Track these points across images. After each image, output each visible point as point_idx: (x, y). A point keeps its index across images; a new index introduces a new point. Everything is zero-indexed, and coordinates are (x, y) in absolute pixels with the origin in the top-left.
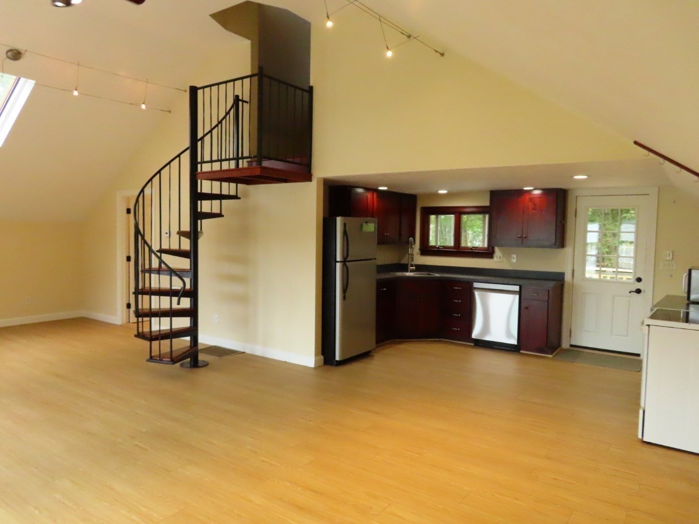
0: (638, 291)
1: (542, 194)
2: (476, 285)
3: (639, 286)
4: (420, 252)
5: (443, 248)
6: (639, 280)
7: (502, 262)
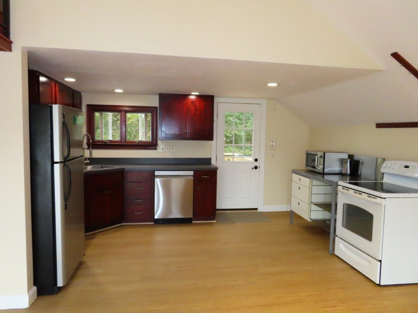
0: (256, 168)
1: (195, 99)
2: (157, 173)
3: (256, 164)
5: (110, 143)
6: (256, 160)
7: (165, 152)
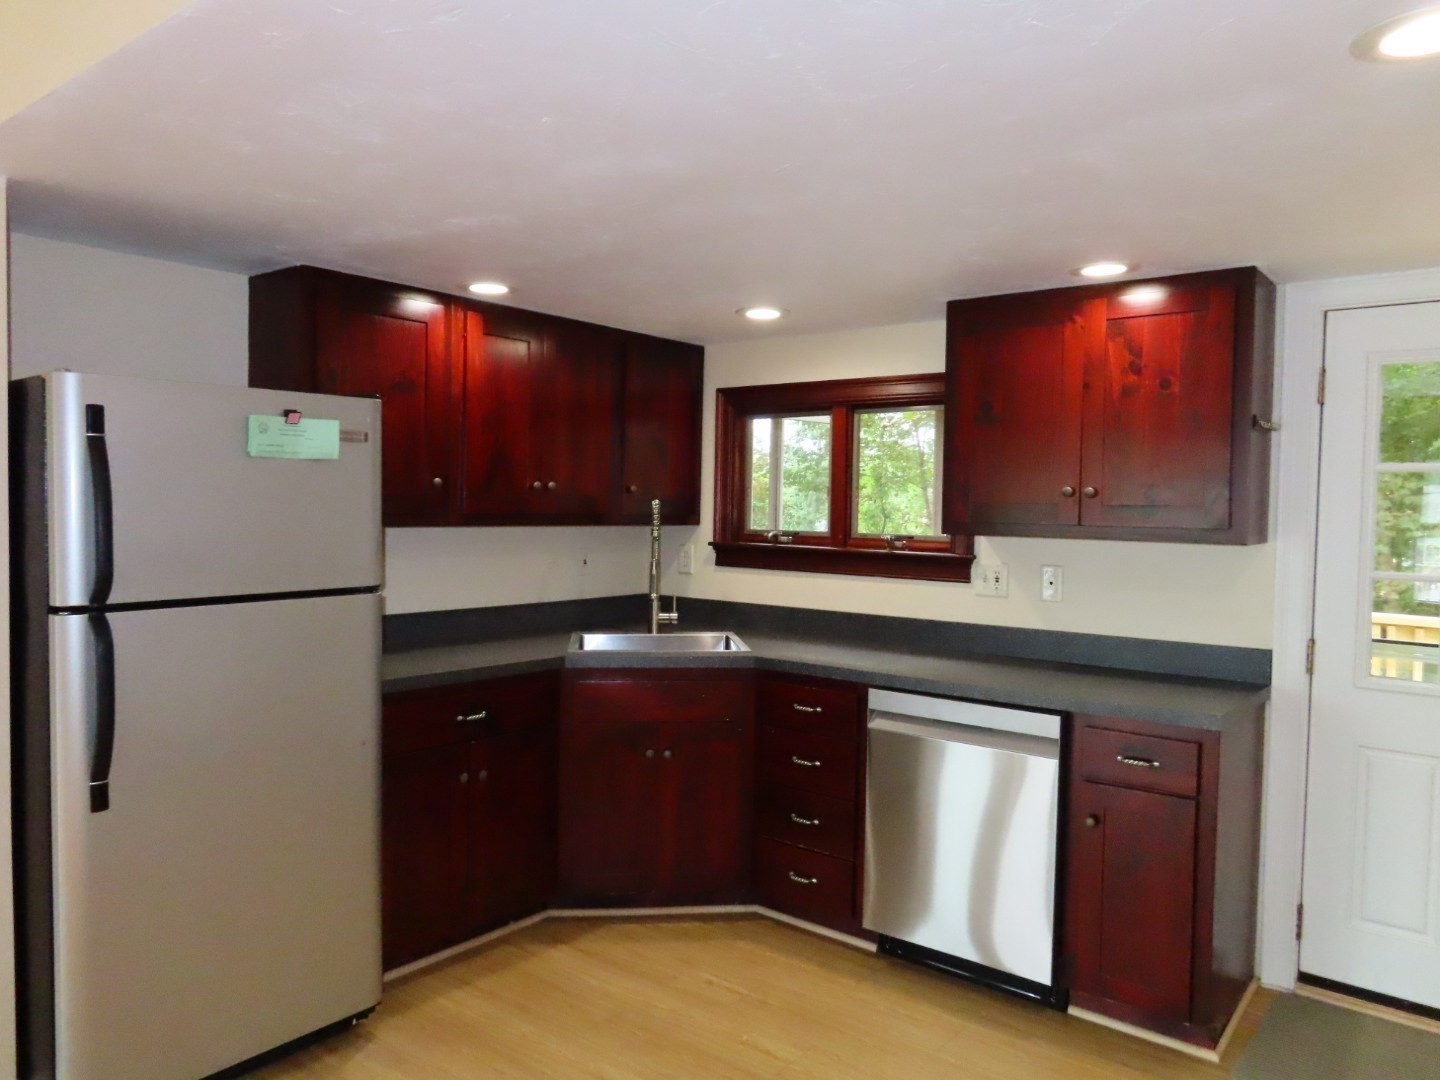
2: (877, 700)
4: (713, 555)
5: (793, 542)
7: (1006, 596)
